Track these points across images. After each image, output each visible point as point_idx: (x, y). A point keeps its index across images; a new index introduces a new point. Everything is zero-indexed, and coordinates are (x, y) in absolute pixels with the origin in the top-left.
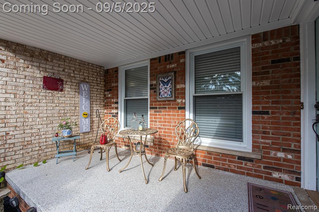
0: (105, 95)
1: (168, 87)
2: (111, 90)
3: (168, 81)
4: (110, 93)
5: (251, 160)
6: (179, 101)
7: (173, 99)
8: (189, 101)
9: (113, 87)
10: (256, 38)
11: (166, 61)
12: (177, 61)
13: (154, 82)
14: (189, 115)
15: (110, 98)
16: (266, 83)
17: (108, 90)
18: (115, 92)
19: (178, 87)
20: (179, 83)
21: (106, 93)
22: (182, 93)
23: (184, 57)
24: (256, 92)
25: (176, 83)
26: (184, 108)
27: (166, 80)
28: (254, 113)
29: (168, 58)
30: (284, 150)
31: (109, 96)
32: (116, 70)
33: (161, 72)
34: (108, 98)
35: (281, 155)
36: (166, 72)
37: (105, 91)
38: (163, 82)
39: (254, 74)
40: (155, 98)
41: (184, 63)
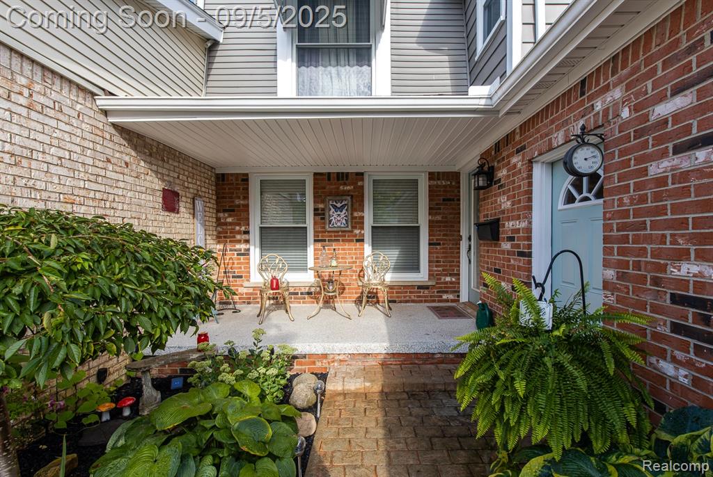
0: (218, 219)
1: (343, 214)
2: (233, 211)
3: (343, 207)
4: (230, 216)
5: (427, 287)
6: (357, 232)
7: (350, 228)
8: (367, 233)
9: (239, 206)
10: (432, 176)
11: (338, 180)
12: (354, 184)
13: (321, 206)
14: (368, 249)
15: (230, 224)
16: (439, 218)
17: (225, 211)
18: (243, 215)
19: (356, 214)
20: (356, 210)
21: (221, 215)
22: (359, 223)
23: (362, 180)
24: (432, 225)
25: (354, 210)
26: (362, 240)
27: (339, 205)
28: (430, 244)
29: (342, 177)
30: (451, 275)
31: (229, 220)
32: (245, 179)
33: (330, 194)
34: (226, 224)
35: (448, 279)
36: (339, 195)
37: (218, 211)
38: (335, 207)
39: (430, 209)
40: (324, 228)
41: (362, 187)
